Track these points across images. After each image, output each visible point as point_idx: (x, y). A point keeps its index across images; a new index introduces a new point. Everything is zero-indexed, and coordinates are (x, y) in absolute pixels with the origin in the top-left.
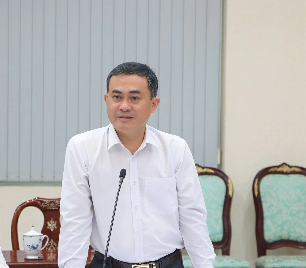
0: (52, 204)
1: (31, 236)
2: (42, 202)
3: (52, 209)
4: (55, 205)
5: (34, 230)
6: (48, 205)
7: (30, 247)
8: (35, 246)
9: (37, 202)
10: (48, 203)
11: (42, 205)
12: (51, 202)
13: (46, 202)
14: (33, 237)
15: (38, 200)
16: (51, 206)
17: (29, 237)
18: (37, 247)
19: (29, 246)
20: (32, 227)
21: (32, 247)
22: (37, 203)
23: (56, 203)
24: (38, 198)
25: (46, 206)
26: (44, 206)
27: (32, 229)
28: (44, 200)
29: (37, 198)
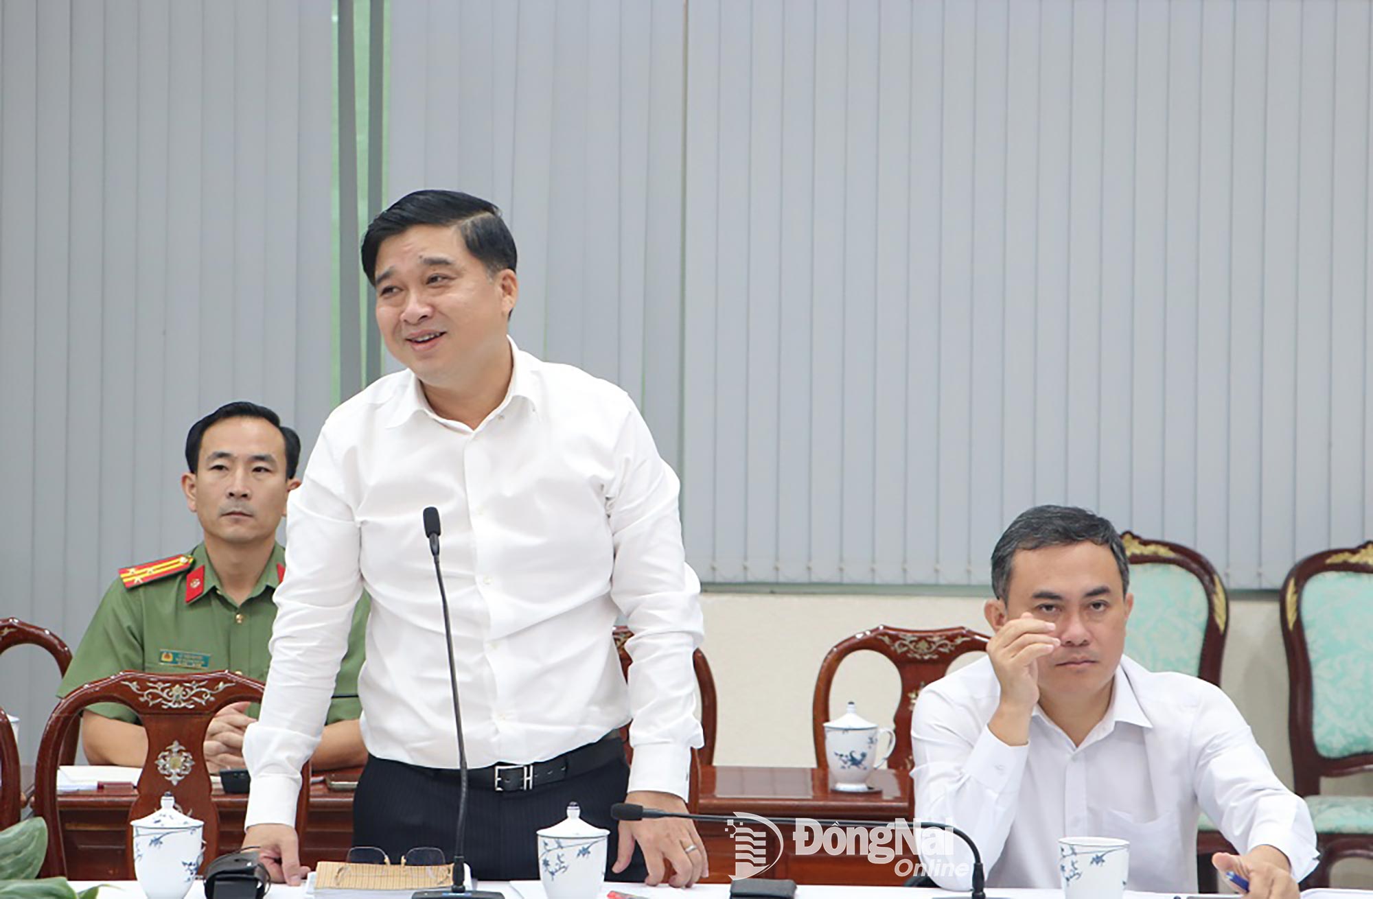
0: (923, 645)
1: (847, 730)
2: (894, 638)
3: (923, 659)
4: (931, 647)
5: (856, 712)
6: (912, 647)
7: (844, 758)
8: (858, 756)
9: (880, 637)
10: (911, 642)
11: (893, 646)
12: (920, 639)
13: (904, 640)
14: (850, 732)
15: (884, 634)
16: (920, 651)
17: (840, 733)
18: (862, 760)
19: (841, 755)
20: (851, 706)
21: (850, 758)
22: (883, 641)
23: (934, 643)
24: (885, 628)
25: (905, 649)
26: (899, 651)
27: (849, 709)
28: (901, 635)
29: (881, 628)
